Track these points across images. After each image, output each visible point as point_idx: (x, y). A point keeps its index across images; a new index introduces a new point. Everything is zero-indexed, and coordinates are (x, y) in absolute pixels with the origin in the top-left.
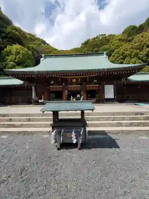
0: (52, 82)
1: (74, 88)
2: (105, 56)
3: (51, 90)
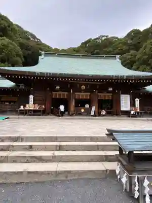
0: (58, 87)
1: (83, 96)
2: (118, 60)
3: (54, 97)
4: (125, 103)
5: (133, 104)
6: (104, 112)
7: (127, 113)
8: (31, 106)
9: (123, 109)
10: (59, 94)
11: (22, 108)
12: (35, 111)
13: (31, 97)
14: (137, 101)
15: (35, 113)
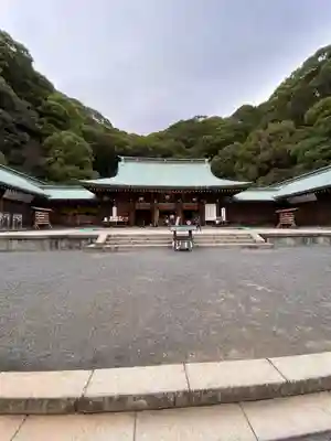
0: (141, 199)
4: (211, 212)
5: (219, 214)
6: (189, 223)
7: (212, 223)
8: (114, 218)
9: (208, 218)
10: (142, 205)
11: (106, 219)
12: (118, 223)
13: (114, 209)
14: (223, 211)
15: (119, 225)
